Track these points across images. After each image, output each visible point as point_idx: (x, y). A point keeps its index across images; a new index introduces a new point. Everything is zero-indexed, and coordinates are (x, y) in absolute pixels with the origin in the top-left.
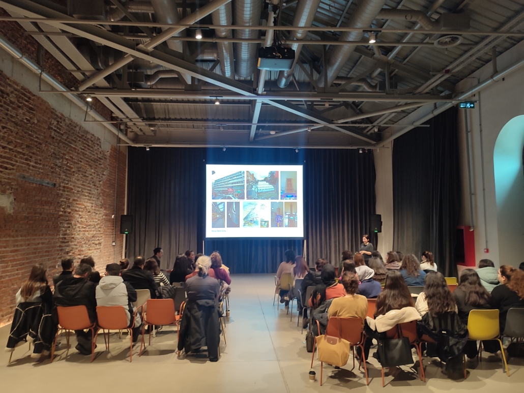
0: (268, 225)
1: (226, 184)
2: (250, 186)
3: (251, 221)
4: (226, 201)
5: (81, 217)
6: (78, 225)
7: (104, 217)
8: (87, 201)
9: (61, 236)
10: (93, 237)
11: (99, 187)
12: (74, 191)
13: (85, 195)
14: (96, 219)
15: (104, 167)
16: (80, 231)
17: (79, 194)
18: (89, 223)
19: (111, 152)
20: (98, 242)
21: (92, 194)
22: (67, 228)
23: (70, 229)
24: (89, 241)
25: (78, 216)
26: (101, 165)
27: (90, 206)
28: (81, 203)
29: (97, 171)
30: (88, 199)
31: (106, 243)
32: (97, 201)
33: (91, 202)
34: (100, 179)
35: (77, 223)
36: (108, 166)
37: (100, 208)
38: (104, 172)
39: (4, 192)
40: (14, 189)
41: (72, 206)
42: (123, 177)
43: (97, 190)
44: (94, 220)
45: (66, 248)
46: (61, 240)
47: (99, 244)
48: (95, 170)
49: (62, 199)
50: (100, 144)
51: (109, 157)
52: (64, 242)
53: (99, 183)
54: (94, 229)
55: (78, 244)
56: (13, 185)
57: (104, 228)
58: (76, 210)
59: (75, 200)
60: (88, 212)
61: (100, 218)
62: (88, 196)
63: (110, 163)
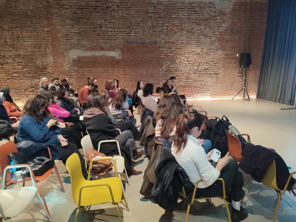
6: (185, 62)
8: (194, 47)
9: (164, 69)
10: (205, 69)
11: (213, 37)
12: (176, 43)
13: (192, 44)
14: (210, 58)
15: (221, 21)
16: (186, 66)
17: (183, 44)
18: (199, 61)
19: (233, 8)
20: (213, 73)
21: (203, 42)
22: (171, 64)
23: (174, 65)
24: (201, 72)
25: (184, 57)
26: (217, 20)
27: (199, 50)
28: (187, 49)
29: (209, 26)
30: (196, 46)
31: (227, 74)
32: (211, 46)
33: (201, 47)
34: (214, 30)
35: (183, 61)
36: (228, 19)
37: (216, 50)
38: (221, 24)
39: (114, 50)
40: (120, 48)
41: (175, 52)
42: (259, 23)
43: (210, 39)
44: (207, 59)
45: (170, 75)
46: (165, 71)
47: (214, 74)
48: (205, 26)
49: (163, 49)
50: (213, 6)
51: (231, 12)
52: (168, 72)
53: (212, 33)
54: (207, 64)
55: (185, 73)
56: (119, 47)
57: (224, 63)
58: (180, 54)
59: (179, 48)
60: (197, 54)
61: (216, 57)
62: (196, 44)
63: (233, 16)
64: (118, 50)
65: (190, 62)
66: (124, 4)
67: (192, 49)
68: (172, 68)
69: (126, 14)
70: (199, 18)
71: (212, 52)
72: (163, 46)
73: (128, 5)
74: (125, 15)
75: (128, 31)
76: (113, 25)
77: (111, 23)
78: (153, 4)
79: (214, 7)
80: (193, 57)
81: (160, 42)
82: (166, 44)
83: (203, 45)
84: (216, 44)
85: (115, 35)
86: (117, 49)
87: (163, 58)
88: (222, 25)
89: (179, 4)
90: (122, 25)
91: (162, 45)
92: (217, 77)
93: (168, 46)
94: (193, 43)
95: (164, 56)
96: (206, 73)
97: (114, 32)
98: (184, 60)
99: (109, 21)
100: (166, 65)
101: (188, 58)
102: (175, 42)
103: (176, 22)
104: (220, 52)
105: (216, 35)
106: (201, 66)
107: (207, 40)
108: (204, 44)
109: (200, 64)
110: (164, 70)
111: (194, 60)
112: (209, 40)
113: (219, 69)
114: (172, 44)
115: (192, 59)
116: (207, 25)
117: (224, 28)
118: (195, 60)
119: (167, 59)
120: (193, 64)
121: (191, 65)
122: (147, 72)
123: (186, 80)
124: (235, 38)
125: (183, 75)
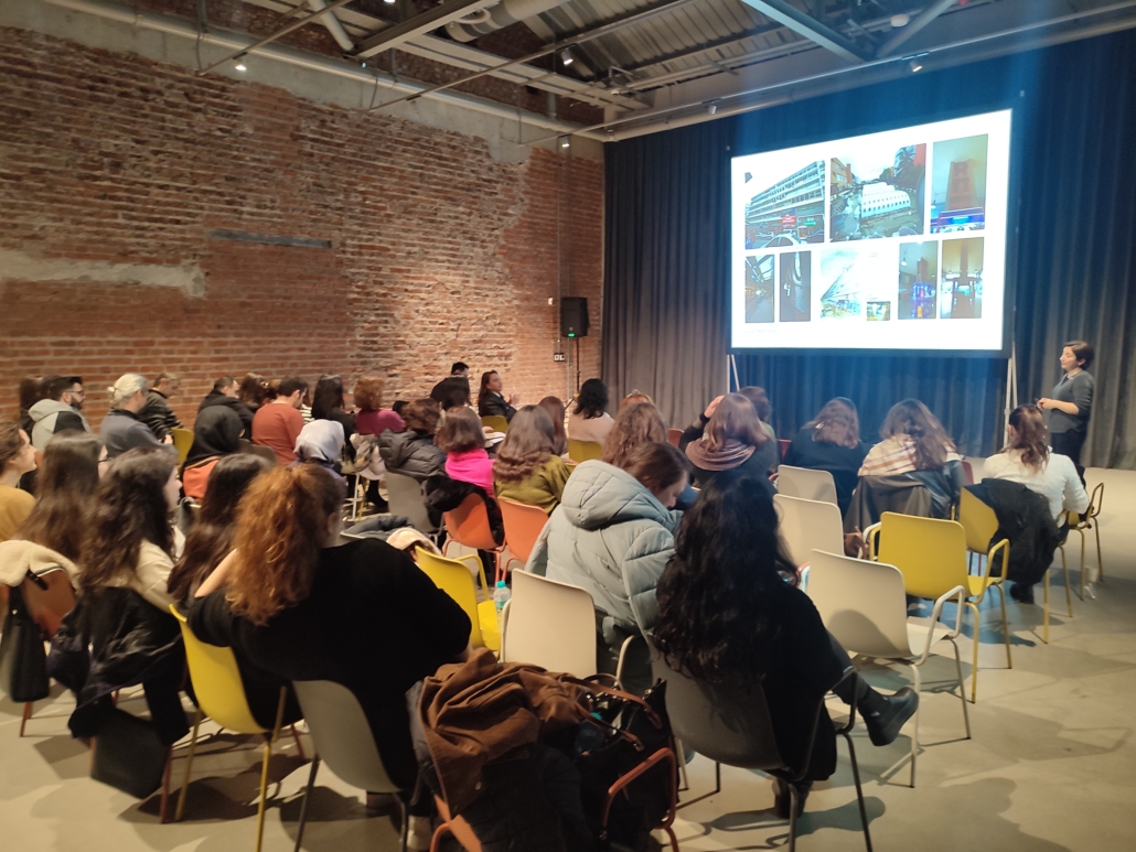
0: (888, 313)
1: (778, 205)
2: (841, 203)
3: (842, 302)
4: (777, 251)
5: (424, 302)
6: (420, 318)
7: (516, 302)
8: (444, 270)
9: (359, 338)
10: (475, 341)
11: (491, 242)
12: (392, 252)
13: (437, 261)
14: (486, 306)
15: (506, 199)
16: (425, 329)
17: (414, 258)
18: (460, 315)
19: (532, 164)
20: (495, 352)
21: (466, 257)
22: (380, 322)
23: (388, 325)
24: (463, 349)
25: (416, 301)
26: (496, 194)
27: (454, 280)
28: (424, 275)
29: (477, 210)
30: (448, 268)
31: (529, 355)
32: (486, 270)
33: (461, 272)
34: (491, 223)
35: (413, 314)
36: (522, 196)
37: (499, 284)
38: (507, 208)
39: (174, 262)
40: (202, 257)
41: (390, 282)
42: (589, 215)
43: (483, 247)
44: (478, 309)
45: (378, 359)
46: (361, 345)
47: (500, 356)
48: (470, 208)
49: (353, 270)
50: (484, 150)
51: (526, 174)
52: (371, 349)
53: (487, 232)
54: (478, 327)
55: (422, 354)
56: (196, 250)
57: (520, 324)
58: (406, 290)
59: (400, 271)
60: (453, 293)
61: (500, 305)
62: (449, 261)
63: (533, 188)
64: (193, 264)
65: (434, 317)
66: (211, 91)
67: (437, 277)
68: (385, 336)
69: (220, 129)
70: (450, 180)
71: (490, 290)
72: (352, 260)
73: (227, 99)
74: (219, 133)
75: (230, 194)
76: (172, 164)
77: (161, 156)
78: (314, 113)
79: (488, 156)
80: (441, 303)
81: (343, 245)
82: (360, 254)
83: (465, 265)
84: (498, 264)
85: (178, 205)
86: (187, 257)
87: (355, 300)
88: (510, 211)
89: (394, 128)
90: (208, 168)
91: (349, 256)
92: (506, 365)
93: (370, 261)
94: (440, 258)
95: (358, 293)
96: (478, 354)
97: (174, 192)
98: (417, 311)
99: (153, 145)
100: (366, 325)
101: (427, 304)
102: (388, 250)
103: (390, 183)
104: (509, 291)
105: (497, 237)
106: (465, 330)
107: (476, 249)
108: (469, 263)
109: (460, 325)
110: (360, 342)
111: (445, 310)
112: (480, 250)
113: (510, 342)
114: (379, 255)
115: (439, 308)
116: (474, 206)
117: (514, 218)
118: (449, 312)
119: (369, 305)
120: (442, 324)
121: (438, 326)
122: (303, 350)
123: (428, 377)
124: (540, 252)
125: (417, 359)
